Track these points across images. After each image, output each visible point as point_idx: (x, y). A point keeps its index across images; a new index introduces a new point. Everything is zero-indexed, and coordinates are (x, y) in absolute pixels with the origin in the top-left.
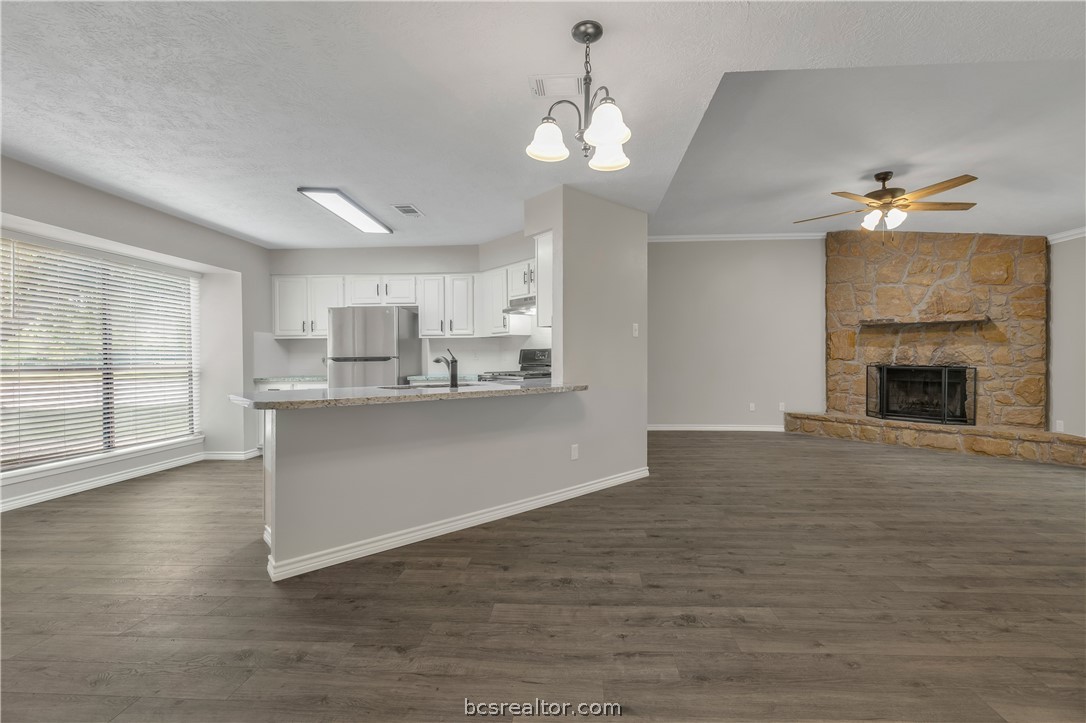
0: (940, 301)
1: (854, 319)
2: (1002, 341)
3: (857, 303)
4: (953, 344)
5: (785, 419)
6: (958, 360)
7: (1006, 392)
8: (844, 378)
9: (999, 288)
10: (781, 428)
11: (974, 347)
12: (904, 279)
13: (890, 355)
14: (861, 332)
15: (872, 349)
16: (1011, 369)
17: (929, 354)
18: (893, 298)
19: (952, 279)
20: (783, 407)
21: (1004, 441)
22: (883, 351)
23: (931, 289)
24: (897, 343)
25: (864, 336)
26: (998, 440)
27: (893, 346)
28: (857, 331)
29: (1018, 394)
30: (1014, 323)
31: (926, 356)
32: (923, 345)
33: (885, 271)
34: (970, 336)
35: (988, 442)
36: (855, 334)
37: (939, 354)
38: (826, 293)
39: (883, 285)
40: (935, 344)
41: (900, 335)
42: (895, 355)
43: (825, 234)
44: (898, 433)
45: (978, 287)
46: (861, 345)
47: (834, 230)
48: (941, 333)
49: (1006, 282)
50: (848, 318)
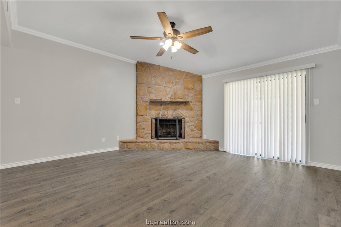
0: (175, 94)
1: (147, 99)
2: (191, 109)
3: (148, 92)
4: (179, 110)
5: (120, 144)
6: (180, 116)
7: (192, 127)
8: (143, 124)
9: (191, 91)
10: (117, 148)
11: (184, 111)
12: (164, 85)
13: (159, 114)
14: (149, 104)
15: (153, 111)
16: (193, 119)
17: (172, 113)
18: (160, 92)
19: (179, 86)
20: (118, 138)
21: (195, 144)
22: (157, 112)
23: (172, 89)
24: (162, 109)
25: (151, 106)
26: (193, 144)
27: (160, 110)
28: (148, 104)
29: (195, 127)
30: (194, 103)
31: (171, 114)
32: (170, 110)
33: (158, 80)
34: (183, 107)
35: (190, 145)
36: (147, 105)
37: (174, 114)
38: (136, 87)
39: (157, 86)
40: (173, 110)
41: (163, 106)
42: (161, 114)
43: (136, 62)
44: (163, 145)
45: (185, 90)
46: (150, 110)
47: (140, 60)
48: (175, 106)
49: (192, 89)
50: (145, 98)
